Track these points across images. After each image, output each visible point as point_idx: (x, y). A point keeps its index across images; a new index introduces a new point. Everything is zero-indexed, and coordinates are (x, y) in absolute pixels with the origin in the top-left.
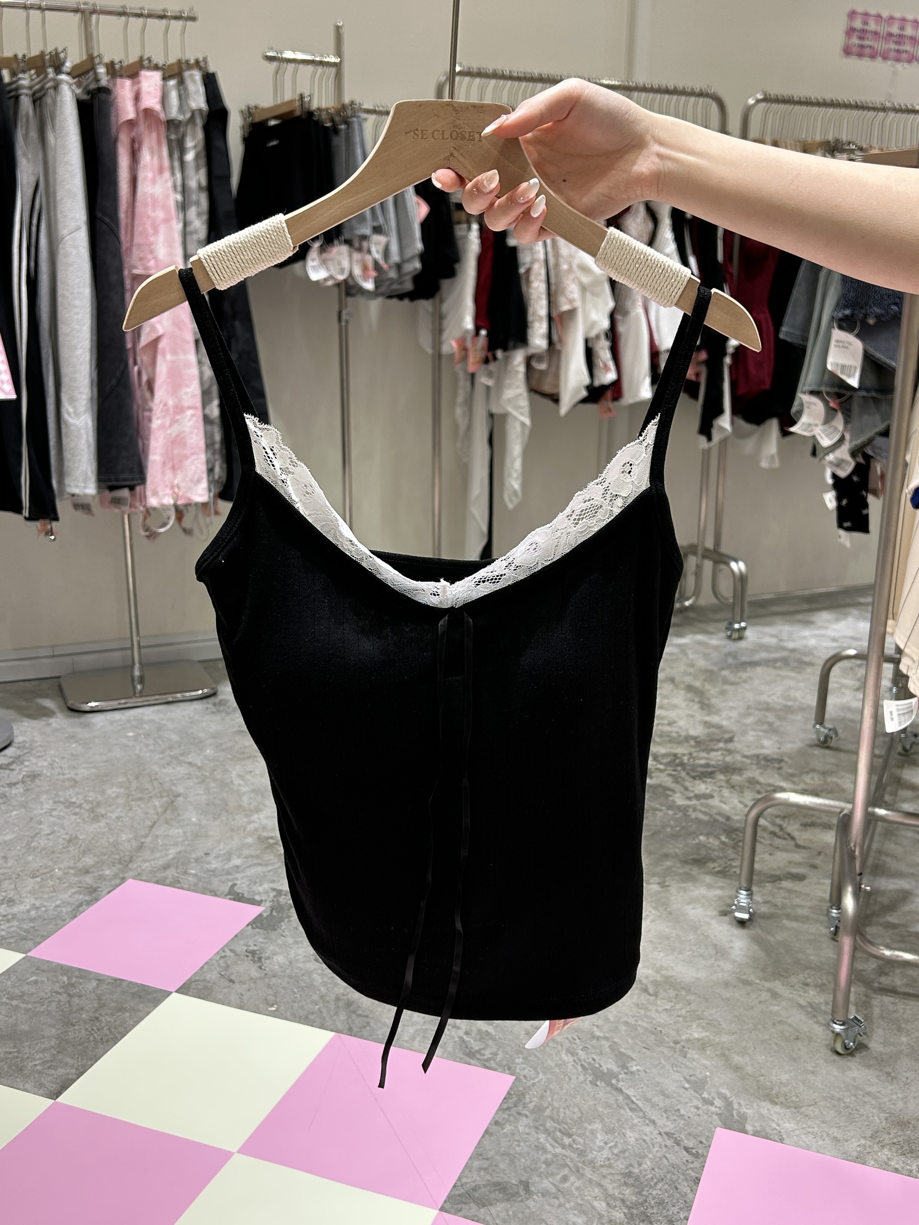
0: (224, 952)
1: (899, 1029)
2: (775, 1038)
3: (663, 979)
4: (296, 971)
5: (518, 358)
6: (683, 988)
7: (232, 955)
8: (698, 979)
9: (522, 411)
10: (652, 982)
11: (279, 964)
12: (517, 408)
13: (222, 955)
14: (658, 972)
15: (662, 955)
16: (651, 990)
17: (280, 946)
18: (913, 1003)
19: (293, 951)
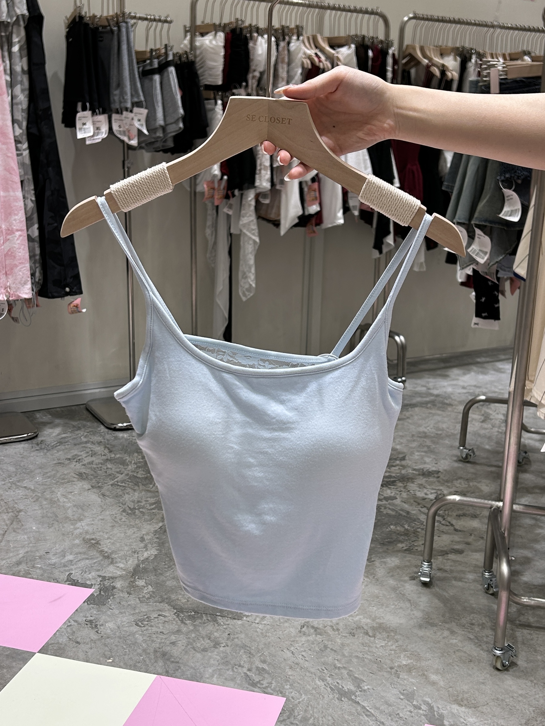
0: (69, 622)
1: (536, 651)
2: (456, 661)
3: (378, 625)
4: (123, 633)
5: (251, 196)
6: (392, 631)
7: (76, 624)
8: (401, 624)
9: (253, 232)
10: (371, 627)
11: (111, 629)
12: (250, 231)
13: (68, 624)
14: (373, 620)
15: (375, 608)
16: (371, 634)
17: (109, 616)
18: (542, 633)
19: (119, 619)
